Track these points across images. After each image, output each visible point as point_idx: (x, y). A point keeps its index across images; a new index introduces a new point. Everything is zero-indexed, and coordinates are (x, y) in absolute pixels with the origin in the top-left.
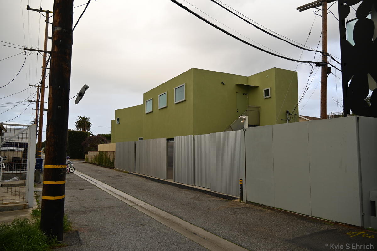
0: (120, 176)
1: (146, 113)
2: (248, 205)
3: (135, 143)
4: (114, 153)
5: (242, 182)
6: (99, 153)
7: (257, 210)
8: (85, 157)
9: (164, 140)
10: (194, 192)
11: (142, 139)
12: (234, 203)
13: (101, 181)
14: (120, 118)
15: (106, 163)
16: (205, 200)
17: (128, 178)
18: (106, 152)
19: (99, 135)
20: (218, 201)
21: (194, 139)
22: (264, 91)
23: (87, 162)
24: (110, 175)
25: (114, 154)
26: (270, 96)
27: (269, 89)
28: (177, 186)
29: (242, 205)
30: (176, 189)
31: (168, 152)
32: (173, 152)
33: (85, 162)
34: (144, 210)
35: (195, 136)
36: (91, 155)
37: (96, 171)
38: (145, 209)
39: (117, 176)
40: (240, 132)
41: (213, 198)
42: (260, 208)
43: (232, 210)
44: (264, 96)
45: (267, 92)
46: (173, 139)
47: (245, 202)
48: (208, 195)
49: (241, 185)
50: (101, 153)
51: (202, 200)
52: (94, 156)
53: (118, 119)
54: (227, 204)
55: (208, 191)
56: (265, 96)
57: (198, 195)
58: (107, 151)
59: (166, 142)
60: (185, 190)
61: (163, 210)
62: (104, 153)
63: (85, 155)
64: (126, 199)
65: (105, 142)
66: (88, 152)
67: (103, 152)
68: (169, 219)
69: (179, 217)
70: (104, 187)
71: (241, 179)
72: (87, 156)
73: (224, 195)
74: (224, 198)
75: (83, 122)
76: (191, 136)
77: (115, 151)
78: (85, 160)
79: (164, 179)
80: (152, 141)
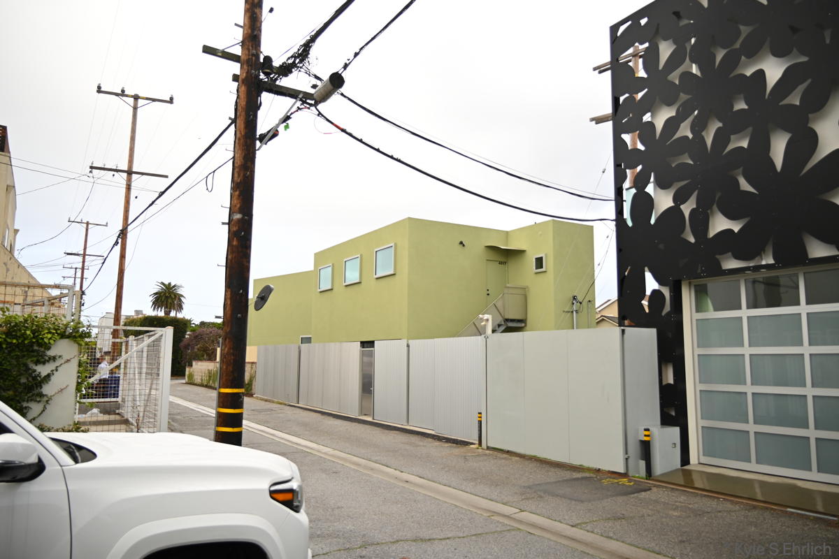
1: (319, 290)
2: (488, 452)
3: (298, 348)
4: (255, 367)
5: (481, 417)
7: (500, 457)
8: (187, 373)
9: (357, 344)
10: (408, 435)
12: (467, 450)
16: (424, 446)
17: (288, 412)
21: (408, 346)
22: (534, 260)
23: (191, 383)
25: (252, 368)
26: (544, 269)
27: (542, 258)
28: (378, 427)
29: (480, 452)
30: (377, 431)
33: (186, 383)
36: (200, 368)
39: (266, 410)
40: (480, 339)
41: (437, 443)
42: (505, 456)
43: (463, 458)
44: (534, 268)
45: (539, 262)
46: (373, 342)
47: (485, 448)
48: (430, 440)
49: (480, 422)
51: (420, 446)
52: (208, 370)
54: (458, 450)
55: (431, 434)
56: (536, 269)
57: (414, 439)
59: (360, 349)
60: (391, 431)
63: (187, 369)
66: (194, 363)
71: (480, 413)
72: (191, 370)
73: (454, 440)
74: (453, 443)
75: (167, 294)
76: (404, 342)
77: (255, 361)
78: (186, 377)
79: (355, 415)
80: (333, 347)
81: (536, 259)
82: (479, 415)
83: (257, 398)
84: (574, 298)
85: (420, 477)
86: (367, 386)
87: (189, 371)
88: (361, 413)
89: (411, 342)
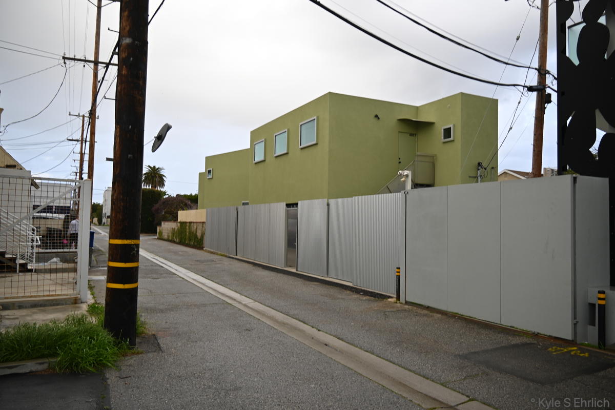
0: (213, 261)
1: (254, 162)
2: (407, 307)
3: (237, 209)
4: (204, 225)
5: (399, 272)
6: (179, 224)
7: (421, 314)
8: (158, 231)
9: (283, 205)
10: (327, 286)
11: (247, 204)
12: (386, 304)
13: (184, 268)
14: (213, 169)
15: (190, 240)
16: (342, 299)
17: (225, 263)
18: (190, 223)
19: (178, 195)
20: (362, 300)
21: (328, 205)
22: (443, 131)
23: (161, 239)
24: (198, 259)
25: (203, 227)
26: (452, 138)
27: (450, 128)
28: (300, 278)
29: (399, 307)
30: (299, 282)
32: (296, 225)
33: (158, 239)
34: (251, 310)
35: (330, 200)
36: (167, 227)
37: (176, 253)
38: (251, 308)
39: (208, 261)
40: (399, 196)
41: (355, 296)
42: (425, 312)
43: (383, 314)
44: (443, 138)
45: (447, 132)
46: (296, 204)
47: (404, 302)
48: (348, 292)
49: (398, 278)
50: (183, 224)
51: (338, 299)
52: (172, 228)
53: (209, 172)
54: (376, 305)
55: (349, 286)
56: (445, 138)
57: (333, 291)
58: (192, 221)
59: (286, 210)
60: (312, 283)
61: (278, 311)
62: (188, 224)
63: (158, 228)
64: (223, 294)
65: (189, 207)
66: (162, 223)
67: (186, 223)
68: (287, 324)
69: (302, 321)
70: (190, 276)
71: (399, 268)
72: (161, 228)
73: (371, 292)
74: (371, 296)
75: (153, 174)
76: (325, 201)
77: (205, 221)
78: (158, 234)
79: (281, 266)
80: (263, 208)
81: (444, 130)
82: (398, 270)
83: (206, 251)
84: (479, 164)
85: (339, 338)
86: (292, 241)
88: (287, 265)
89: (331, 201)
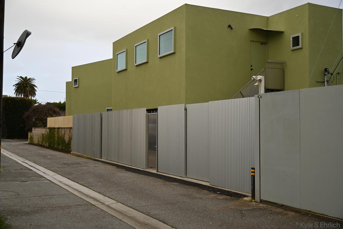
0: (79, 164)
1: (117, 71)
2: (262, 205)
3: (101, 115)
4: (71, 130)
5: (254, 172)
6: (48, 130)
7: (275, 212)
8: (29, 136)
9: (144, 111)
10: (186, 186)
11: (111, 110)
12: (242, 203)
14: (79, 78)
15: (59, 144)
16: (200, 198)
17: (91, 166)
18: (58, 129)
20: (219, 199)
21: (186, 109)
22: (291, 39)
23: (31, 144)
24: (65, 162)
25: (70, 132)
26: (300, 46)
27: (299, 36)
29: (254, 205)
30: (159, 182)
31: (148, 129)
32: (156, 129)
33: (29, 144)
34: (113, 211)
35: (187, 105)
36: (37, 133)
37: (44, 156)
38: (114, 209)
39: (74, 164)
40: (253, 100)
41: (213, 195)
42: (280, 210)
43: (239, 212)
44: (291, 46)
45: (296, 41)
46: (157, 110)
47: (259, 201)
49: (253, 177)
50: (52, 129)
51: (197, 198)
52: (42, 134)
53: (76, 81)
54: (233, 204)
55: (207, 186)
56: (293, 46)
57: (191, 190)
62: (56, 130)
63: (29, 134)
66: (33, 129)
67: (54, 128)
71: (254, 169)
72: (32, 134)
73: (228, 192)
74: (228, 195)
75: (25, 85)
76: (182, 106)
77: (72, 126)
78: (29, 140)
79: (142, 167)
80: (125, 113)
81: (293, 38)
82: (253, 170)
83: (73, 154)
84: (326, 70)
86: (152, 144)
87: (30, 135)
88: (148, 167)
